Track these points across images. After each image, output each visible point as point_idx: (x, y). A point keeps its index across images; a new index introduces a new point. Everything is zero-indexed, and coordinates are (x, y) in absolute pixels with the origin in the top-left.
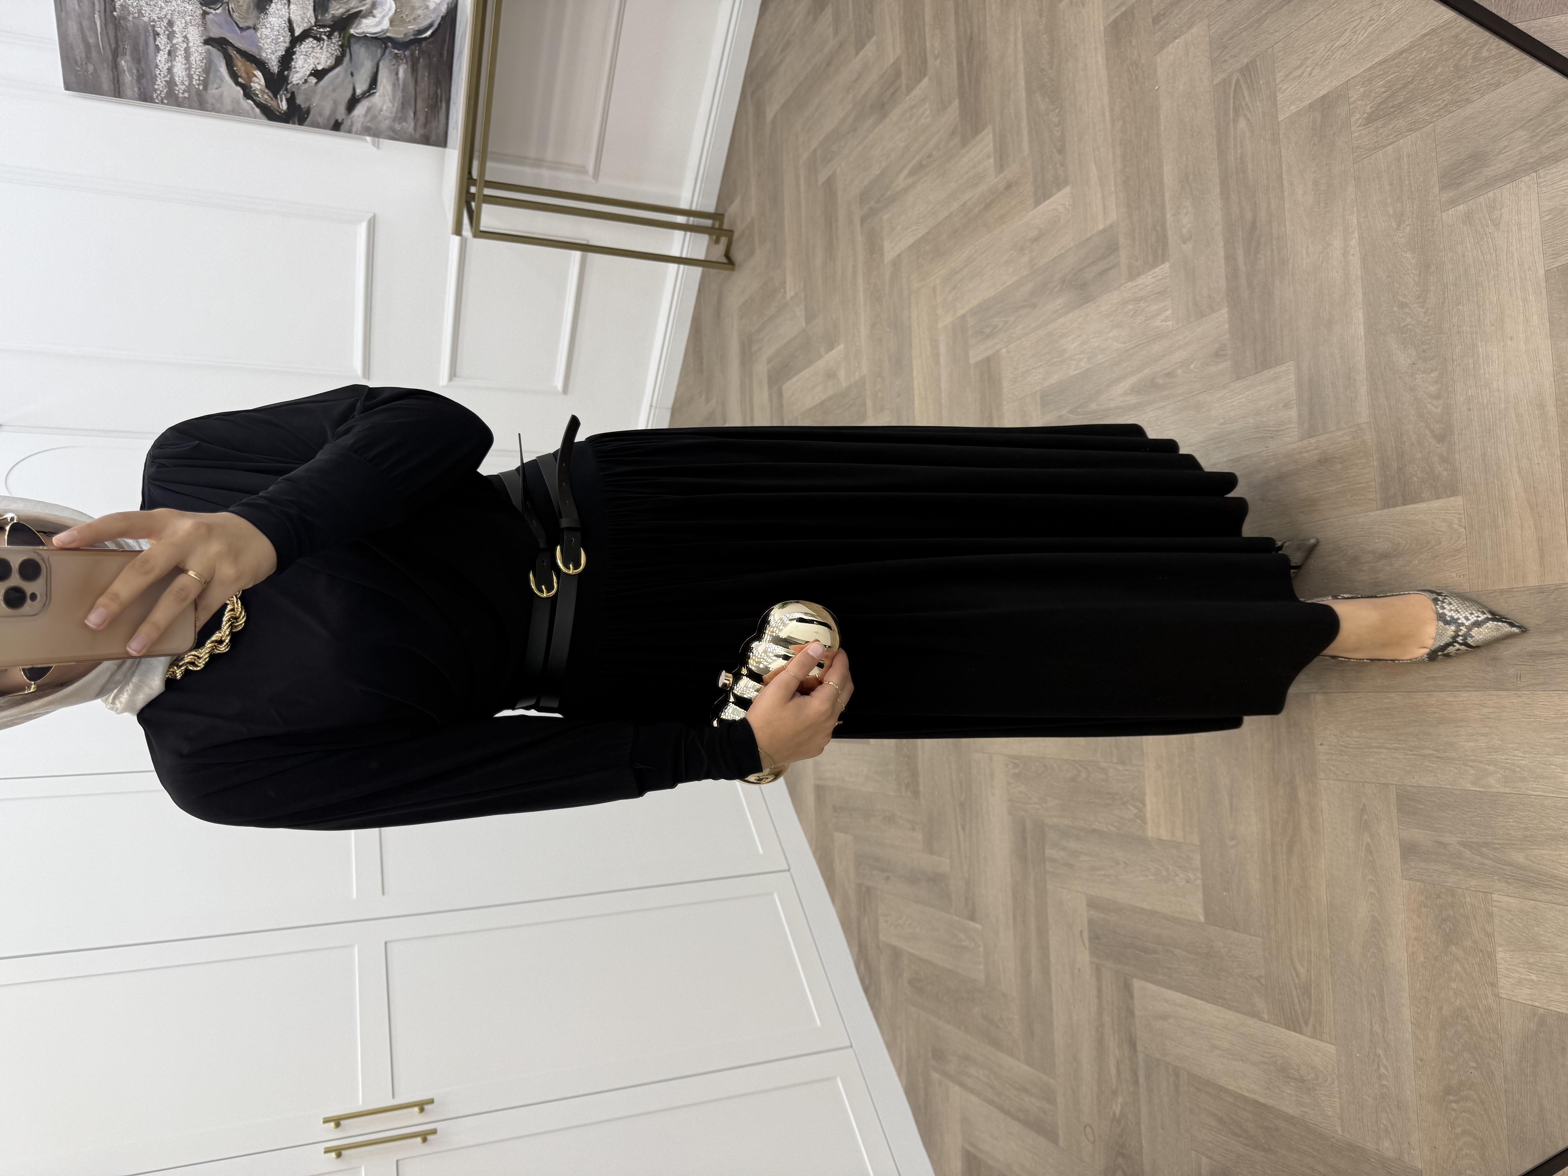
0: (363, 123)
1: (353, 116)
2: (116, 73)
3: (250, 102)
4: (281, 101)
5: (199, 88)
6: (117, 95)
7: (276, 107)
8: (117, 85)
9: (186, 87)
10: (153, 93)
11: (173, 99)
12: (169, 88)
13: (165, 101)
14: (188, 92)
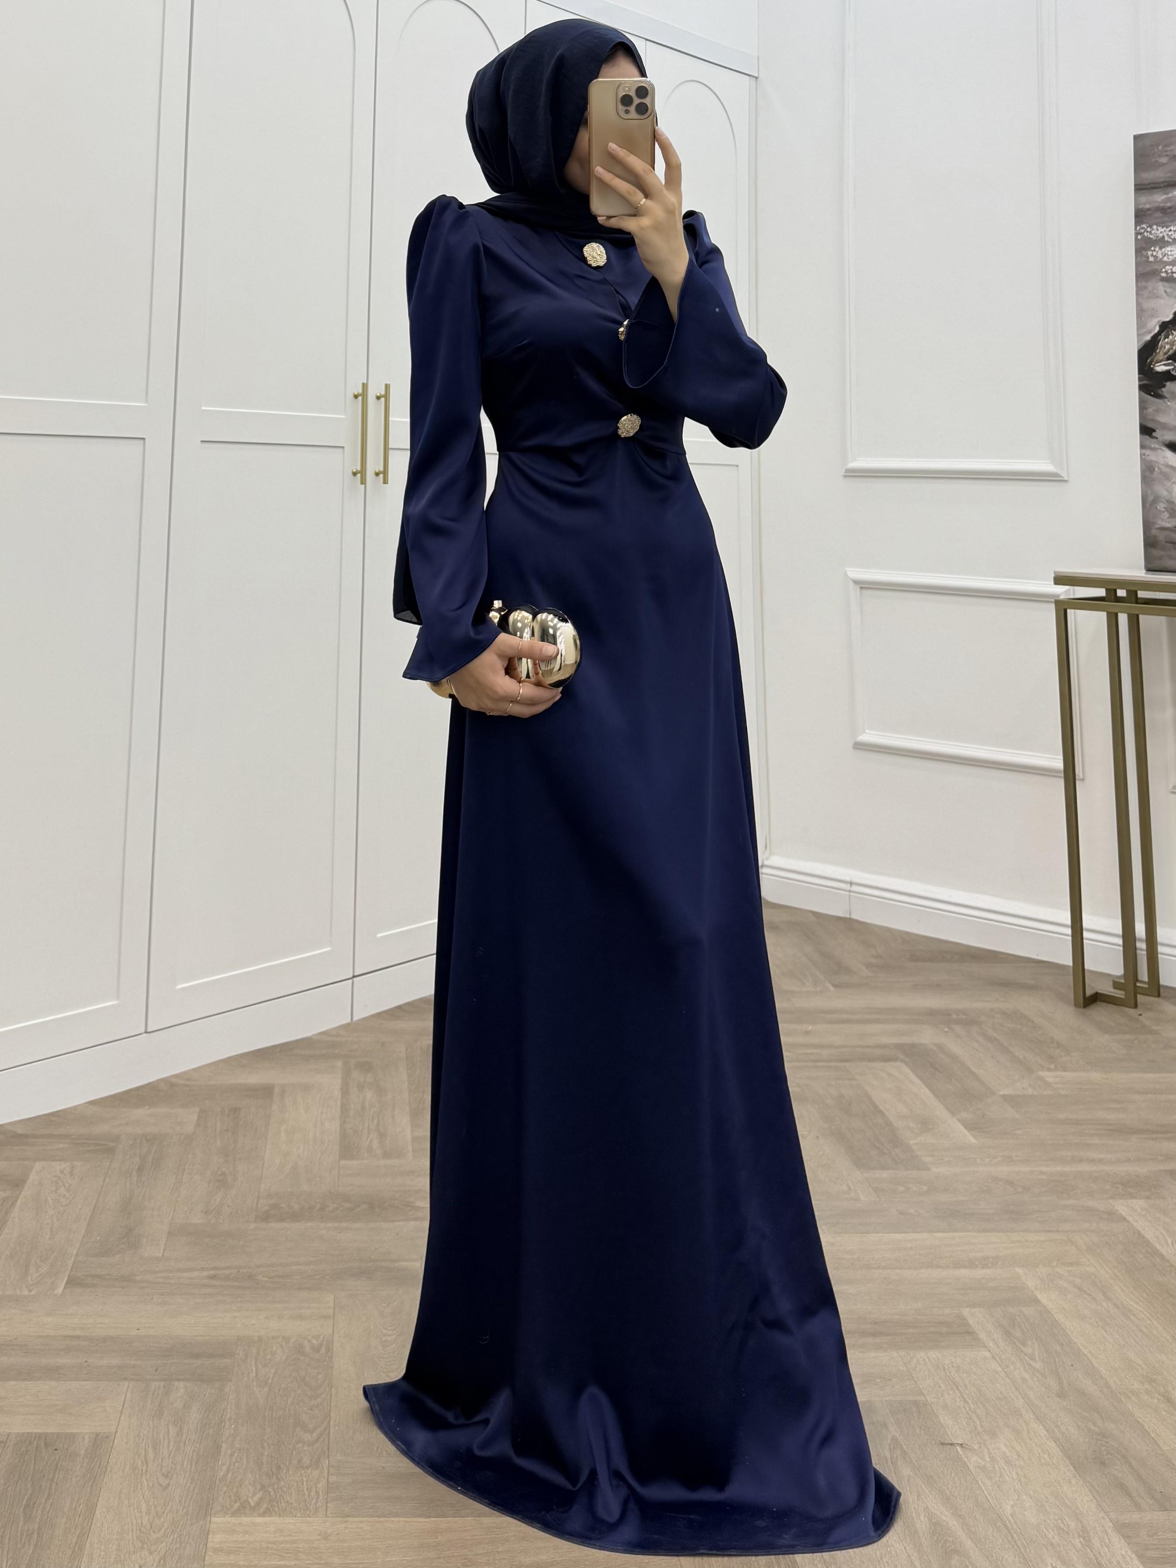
0: (1155, 462)
1: (1161, 449)
2: (1162, 185)
3: (1157, 329)
4: (1165, 365)
5: (1162, 272)
6: (1138, 187)
7: (1156, 358)
8: (1148, 187)
9: (1161, 259)
10: (1146, 223)
11: (1143, 246)
12: (1156, 240)
13: (1139, 237)
14: (1155, 262)
